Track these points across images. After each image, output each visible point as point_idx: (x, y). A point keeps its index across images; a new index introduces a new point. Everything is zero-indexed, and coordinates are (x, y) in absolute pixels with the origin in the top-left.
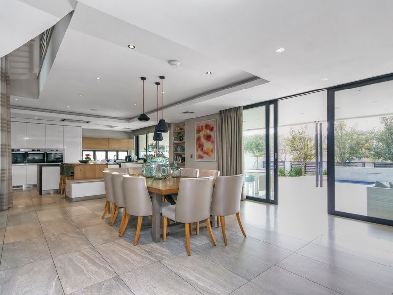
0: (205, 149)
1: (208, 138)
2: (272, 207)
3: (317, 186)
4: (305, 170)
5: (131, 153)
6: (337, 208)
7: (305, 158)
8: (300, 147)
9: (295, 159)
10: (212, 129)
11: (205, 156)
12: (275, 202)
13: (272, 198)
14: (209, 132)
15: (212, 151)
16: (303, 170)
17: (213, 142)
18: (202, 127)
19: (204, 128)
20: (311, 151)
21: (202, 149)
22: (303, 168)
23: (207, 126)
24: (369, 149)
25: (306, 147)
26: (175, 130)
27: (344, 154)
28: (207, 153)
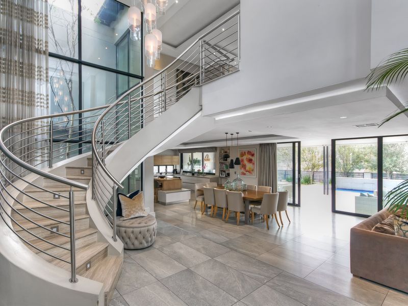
0: (247, 168)
1: (250, 161)
2: (297, 208)
3: (324, 194)
4: (313, 178)
5: (176, 167)
6: (337, 209)
7: (313, 169)
8: (309, 158)
9: (304, 169)
10: (253, 155)
11: (247, 173)
12: (299, 205)
13: (297, 202)
14: (250, 157)
15: (253, 170)
16: (311, 178)
17: (254, 164)
18: (245, 153)
19: (246, 153)
20: (319, 162)
21: (245, 168)
22: (311, 176)
23: (249, 153)
24: (367, 161)
25: (314, 158)
26: (221, 152)
27: (347, 165)
28: (249, 172)
